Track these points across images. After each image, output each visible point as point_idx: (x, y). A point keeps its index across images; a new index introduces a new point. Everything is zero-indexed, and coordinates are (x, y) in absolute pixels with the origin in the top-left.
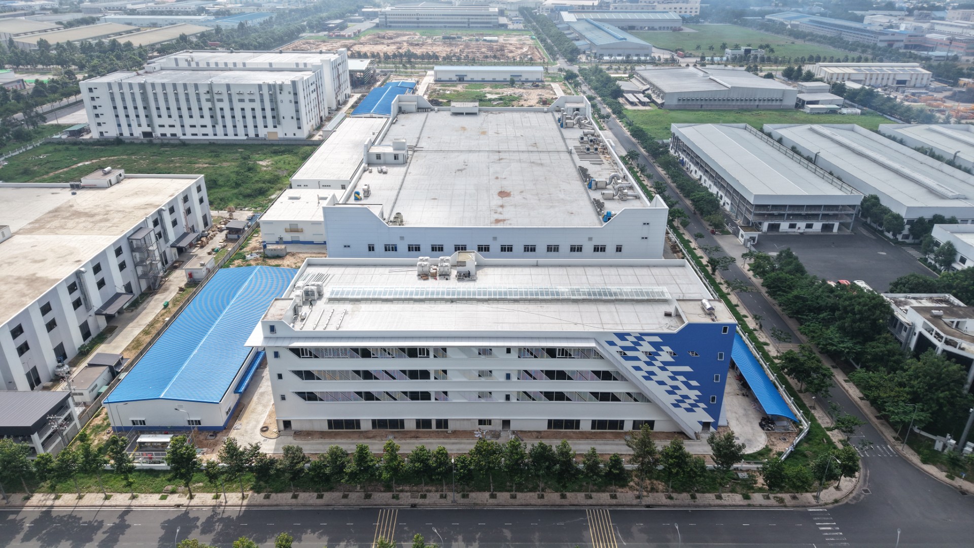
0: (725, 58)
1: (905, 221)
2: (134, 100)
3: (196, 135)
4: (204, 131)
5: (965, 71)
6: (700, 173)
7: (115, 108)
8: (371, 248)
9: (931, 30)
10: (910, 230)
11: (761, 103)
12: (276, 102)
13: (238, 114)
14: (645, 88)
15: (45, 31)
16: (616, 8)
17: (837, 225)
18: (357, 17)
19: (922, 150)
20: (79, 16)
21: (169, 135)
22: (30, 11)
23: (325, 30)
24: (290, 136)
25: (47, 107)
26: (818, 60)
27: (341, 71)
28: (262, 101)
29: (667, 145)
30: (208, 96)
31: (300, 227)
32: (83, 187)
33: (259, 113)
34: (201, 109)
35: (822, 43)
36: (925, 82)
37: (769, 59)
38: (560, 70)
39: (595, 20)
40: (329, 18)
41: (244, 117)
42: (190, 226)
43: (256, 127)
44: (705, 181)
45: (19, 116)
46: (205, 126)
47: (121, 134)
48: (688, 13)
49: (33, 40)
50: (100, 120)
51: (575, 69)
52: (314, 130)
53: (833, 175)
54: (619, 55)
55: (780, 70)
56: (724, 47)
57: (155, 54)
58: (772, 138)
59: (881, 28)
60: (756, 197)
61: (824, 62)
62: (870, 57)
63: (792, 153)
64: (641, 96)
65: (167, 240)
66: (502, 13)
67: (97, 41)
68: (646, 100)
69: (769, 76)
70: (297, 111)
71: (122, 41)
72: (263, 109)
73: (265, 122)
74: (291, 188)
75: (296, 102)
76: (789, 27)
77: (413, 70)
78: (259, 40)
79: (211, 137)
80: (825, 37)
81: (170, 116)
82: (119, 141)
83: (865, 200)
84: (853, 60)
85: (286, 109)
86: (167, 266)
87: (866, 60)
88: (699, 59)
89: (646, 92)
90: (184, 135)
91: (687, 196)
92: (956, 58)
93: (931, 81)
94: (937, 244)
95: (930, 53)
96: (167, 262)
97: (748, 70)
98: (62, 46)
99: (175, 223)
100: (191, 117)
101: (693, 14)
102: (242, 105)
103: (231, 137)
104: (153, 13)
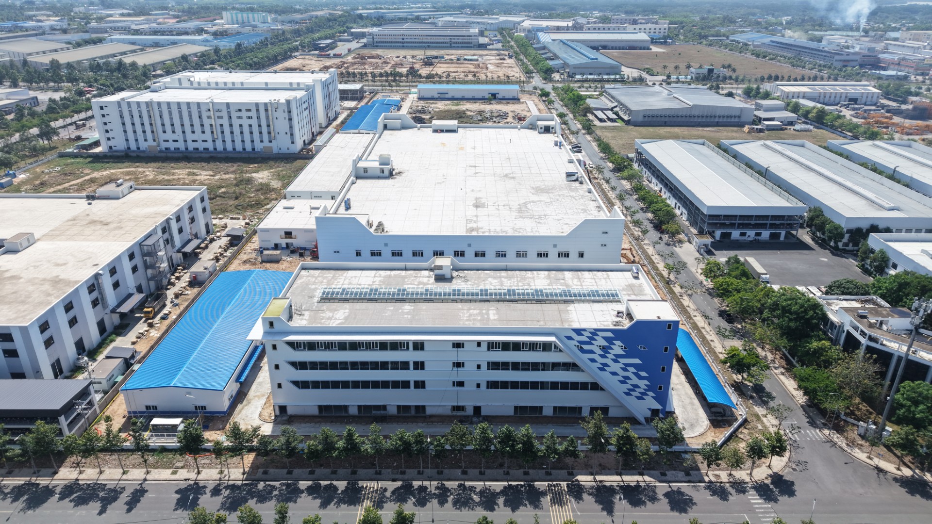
1: (845, 230)
2: (141, 117)
3: (198, 149)
4: (205, 145)
6: (660, 186)
7: (124, 124)
8: (358, 254)
10: (849, 238)
11: (721, 120)
12: (272, 120)
13: (237, 130)
15: (56, 51)
16: (589, 29)
17: (783, 233)
18: (346, 36)
19: (866, 165)
20: (86, 36)
21: (172, 149)
22: (41, 31)
23: (316, 50)
24: (284, 150)
25: (60, 123)
27: (331, 90)
29: (631, 160)
30: (210, 114)
31: (294, 234)
32: (99, 198)
33: (256, 130)
36: (874, 100)
40: (320, 39)
41: (242, 133)
42: (194, 232)
43: (252, 141)
44: (665, 193)
45: (35, 131)
46: (206, 141)
47: (129, 148)
48: (657, 34)
49: (46, 60)
50: (110, 135)
52: (306, 145)
53: (782, 187)
55: (740, 88)
56: (689, 66)
58: (728, 153)
59: (838, 48)
61: (781, 81)
63: (745, 167)
65: (173, 246)
66: (481, 33)
67: (104, 60)
70: (291, 127)
71: (127, 60)
72: (260, 126)
73: (261, 137)
74: (285, 198)
75: (290, 120)
77: (398, 88)
78: (255, 60)
79: (211, 151)
81: (174, 132)
82: (126, 153)
83: (811, 212)
84: (809, 79)
89: (615, 109)
90: (187, 148)
93: (880, 99)
94: (873, 251)
95: (882, 72)
96: (173, 266)
98: (72, 65)
99: (181, 230)
100: (193, 132)
102: (240, 122)
104: (155, 32)
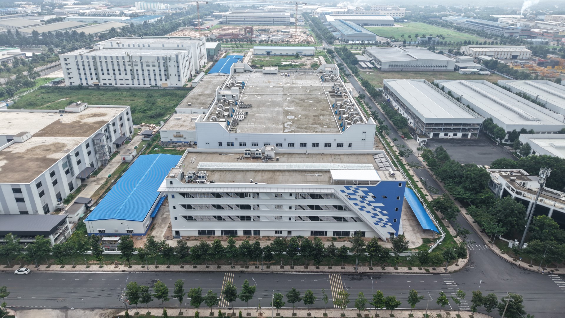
0: (417, 42)
1: (506, 132)
2: (89, 65)
3: (123, 84)
4: (127, 82)
5: (551, 50)
6: (398, 106)
7: (79, 69)
8: (220, 144)
9: (536, 27)
10: (508, 137)
11: (435, 68)
12: (167, 67)
13: (146, 73)
14: (371, 59)
16: (357, 13)
17: (470, 134)
18: (210, 18)
19: (519, 94)
20: (54, 17)
21: (108, 85)
22: (25, 14)
23: (192, 25)
24: (174, 85)
25: (40, 68)
26: (469, 43)
27: (202, 49)
28: (159, 66)
29: (381, 91)
30: (130, 63)
31: (181, 134)
32: (67, 112)
33: (157, 73)
34: (125, 70)
35: (473, 34)
36: (528, 56)
37: (442, 43)
38: (324, 49)
39: (344, 20)
40: (194, 19)
41: (149, 75)
42: (123, 133)
43: (155, 80)
44: (401, 111)
45: (26, 73)
46: (128, 80)
47: (82, 84)
48: (398, 16)
49: (30, 31)
50: (70, 76)
51: (332, 48)
52: (187, 82)
53: (469, 107)
54: (358, 40)
55: (447, 49)
56: (417, 36)
57: (98, 39)
58: (438, 87)
59: (507, 25)
60: (427, 119)
61: (473, 44)
62: (499, 42)
63: (448, 95)
64: (368, 64)
65: (111, 140)
66: (292, 16)
67: (65, 31)
68: (371, 66)
69: (441, 53)
70: (178, 71)
71: (79, 31)
72: (160, 71)
73: (161, 77)
74: (176, 113)
75: (178, 67)
76: (455, 24)
77: (242, 49)
78: (156, 31)
79: (131, 85)
80: (475, 31)
81: (109, 74)
82: (80, 87)
83: (485, 121)
84: (489, 44)
85: (172, 71)
86: (111, 154)
87: (497, 44)
88: (402, 43)
89: (372, 62)
90: (116, 84)
91: (390, 119)
92: (547, 43)
93: (532, 56)
94: (522, 144)
95: (533, 40)
96: (111, 152)
97: (429, 49)
98: (46, 34)
99: (115, 131)
100: (120, 74)
101: (401, 17)
102: (148, 68)
103: (142, 85)
104: (94, 15)
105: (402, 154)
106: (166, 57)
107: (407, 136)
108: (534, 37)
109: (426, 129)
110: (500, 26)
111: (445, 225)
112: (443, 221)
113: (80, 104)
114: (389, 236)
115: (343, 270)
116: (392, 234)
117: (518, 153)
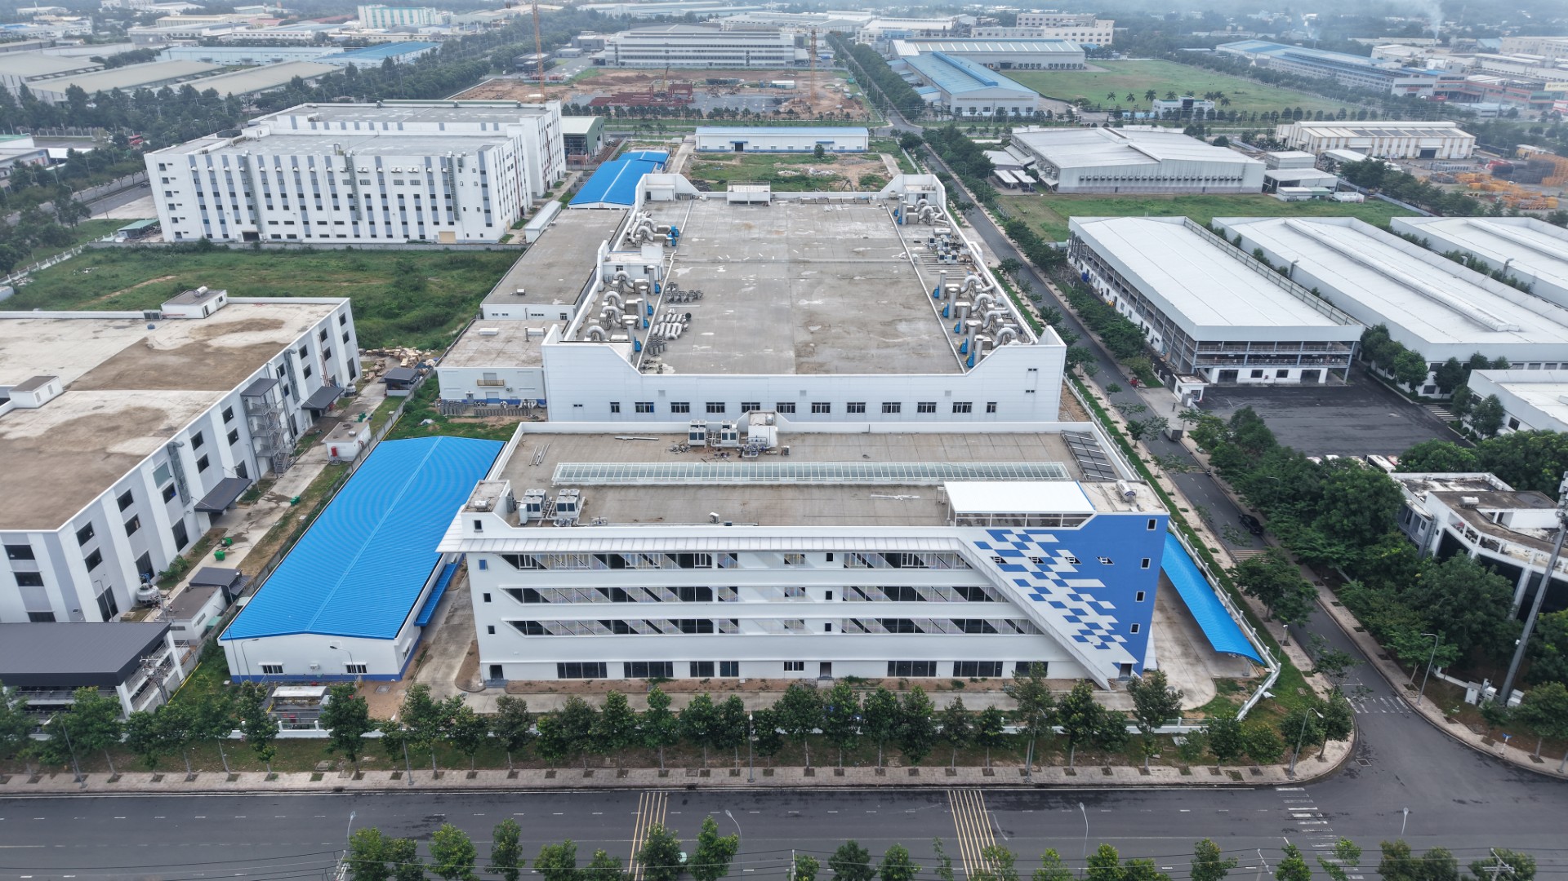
0: (1152, 114)
1: (1428, 365)
2: (230, 182)
3: (328, 236)
5: (1527, 134)
6: (1113, 293)
7: (200, 194)
8: (615, 408)
9: (1478, 68)
10: (1435, 378)
12: (453, 186)
13: (393, 204)
14: (1027, 160)
15: (77, 72)
17: (1324, 371)
18: (569, 48)
19: (1456, 257)
20: (127, 48)
21: (284, 237)
22: (48, 40)
23: (520, 70)
24: (475, 237)
25: (88, 193)
26: (1299, 115)
27: (551, 136)
28: (431, 183)
29: (1063, 251)
31: (500, 378)
32: (165, 318)
33: (426, 203)
34: (335, 196)
35: (1305, 89)
36: (1465, 151)
37: (1221, 115)
38: (894, 133)
39: (947, 53)
40: (526, 51)
42: (330, 377)
44: (1122, 305)
46: (342, 223)
47: (210, 236)
48: (1094, 42)
49: (60, 87)
51: (917, 131)
52: (512, 228)
53: (1318, 295)
54: (987, 109)
55: (1237, 132)
56: (1151, 96)
58: (1225, 238)
59: (1399, 66)
60: (1201, 329)
61: (1308, 119)
62: (1379, 112)
64: (1021, 175)
65: (297, 398)
66: (800, 42)
67: (161, 88)
68: (1030, 180)
69: (1222, 142)
70: (486, 199)
71: (200, 87)
72: (433, 196)
74: (482, 318)
75: (485, 186)
76: (1254, 63)
77: (662, 134)
78: (418, 86)
79: (351, 239)
80: (1309, 81)
81: (286, 208)
82: (205, 246)
83: (1367, 334)
86: (298, 438)
87: (1374, 116)
88: (1112, 115)
89: (1031, 168)
90: (309, 236)
91: (1095, 328)
92: (1513, 113)
93: (1475, 149)
94: (1476, 400)
95: (1474, 106)
96: (296, 433)
97: (1189, 132)
98: (106, 97)
99: (307, 373)
100: (320, 208)
101: (1102, 44)
102: (400, 190)
103: (382, 239)
105: (1136, 430)
106: (450, 160)
107: (1144, 378)
108: (1475, 97)
109: (1199, 356)
110: (1378, 66)
111: (1276, 638)
112: (1267, 625)
113: (204, 294)
114: (1115, 673)
115: (989, 780)
116: (1126, 668)
117: (1465, 425)
